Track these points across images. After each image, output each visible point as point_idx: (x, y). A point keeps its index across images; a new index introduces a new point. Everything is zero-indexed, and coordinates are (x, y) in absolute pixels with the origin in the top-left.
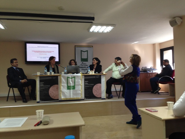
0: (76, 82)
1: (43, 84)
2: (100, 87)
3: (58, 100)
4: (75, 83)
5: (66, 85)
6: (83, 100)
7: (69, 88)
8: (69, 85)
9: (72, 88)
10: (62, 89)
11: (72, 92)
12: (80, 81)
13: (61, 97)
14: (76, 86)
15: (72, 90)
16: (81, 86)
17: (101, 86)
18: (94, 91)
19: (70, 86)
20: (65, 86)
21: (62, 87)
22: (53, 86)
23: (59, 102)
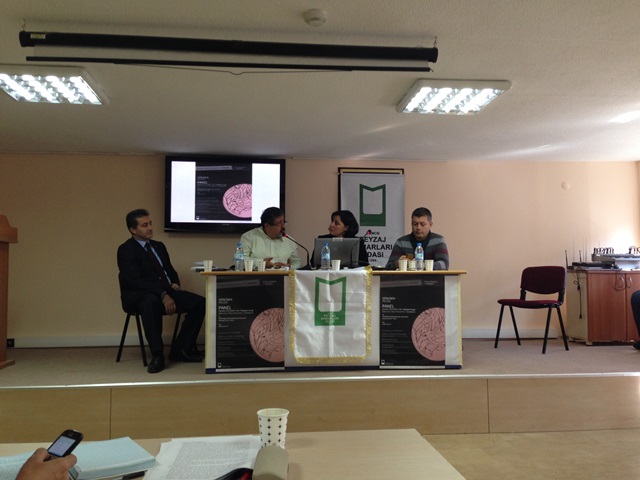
0: (348, 298)
1: (229, 303)
2: (441, 321)
3: (282, 364)
4: (344, 301)
5: (311, 308)
6: (376, 368)
7: (321, 319)
8: (321, 309)
9: (332, 321)
10: (296, 323)
11: (331, 336)
12: (362, 295)
13: (293, 353)
14: (346, 313)
15: (332, 327)
16: (369, 312)
17: (443, 318)
18: (418, 335)
19: (328, 313)
20: (310, 312)
21: (296, 315)
22: (266, 312)
23: (287, 374)
